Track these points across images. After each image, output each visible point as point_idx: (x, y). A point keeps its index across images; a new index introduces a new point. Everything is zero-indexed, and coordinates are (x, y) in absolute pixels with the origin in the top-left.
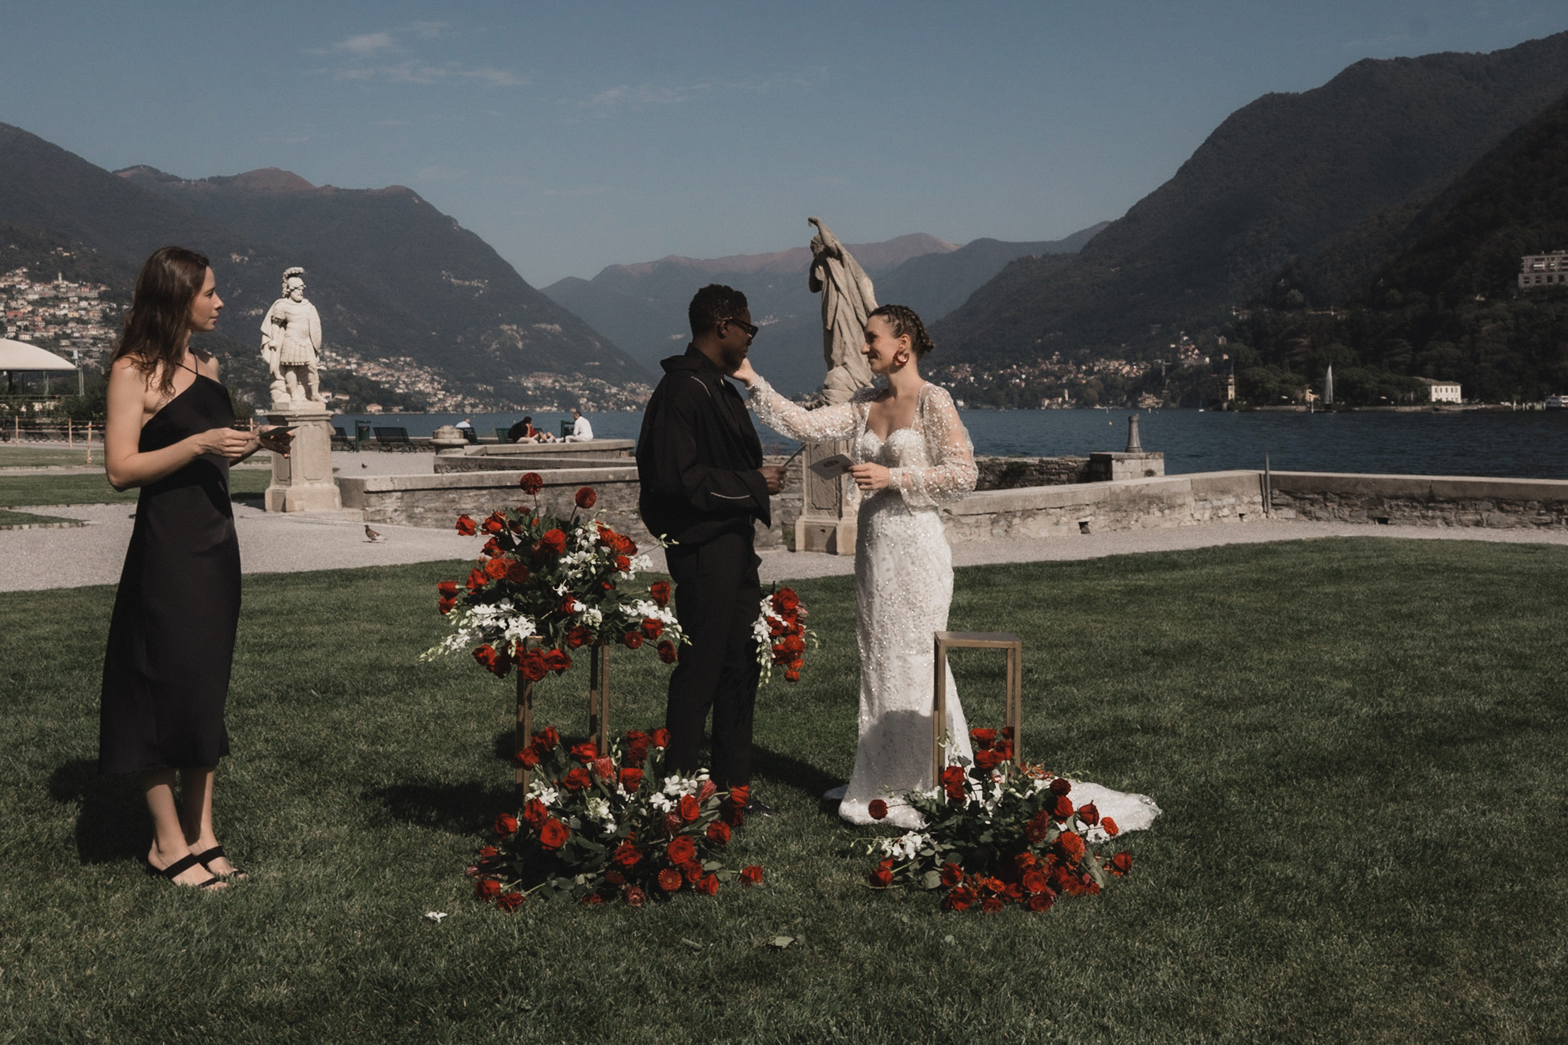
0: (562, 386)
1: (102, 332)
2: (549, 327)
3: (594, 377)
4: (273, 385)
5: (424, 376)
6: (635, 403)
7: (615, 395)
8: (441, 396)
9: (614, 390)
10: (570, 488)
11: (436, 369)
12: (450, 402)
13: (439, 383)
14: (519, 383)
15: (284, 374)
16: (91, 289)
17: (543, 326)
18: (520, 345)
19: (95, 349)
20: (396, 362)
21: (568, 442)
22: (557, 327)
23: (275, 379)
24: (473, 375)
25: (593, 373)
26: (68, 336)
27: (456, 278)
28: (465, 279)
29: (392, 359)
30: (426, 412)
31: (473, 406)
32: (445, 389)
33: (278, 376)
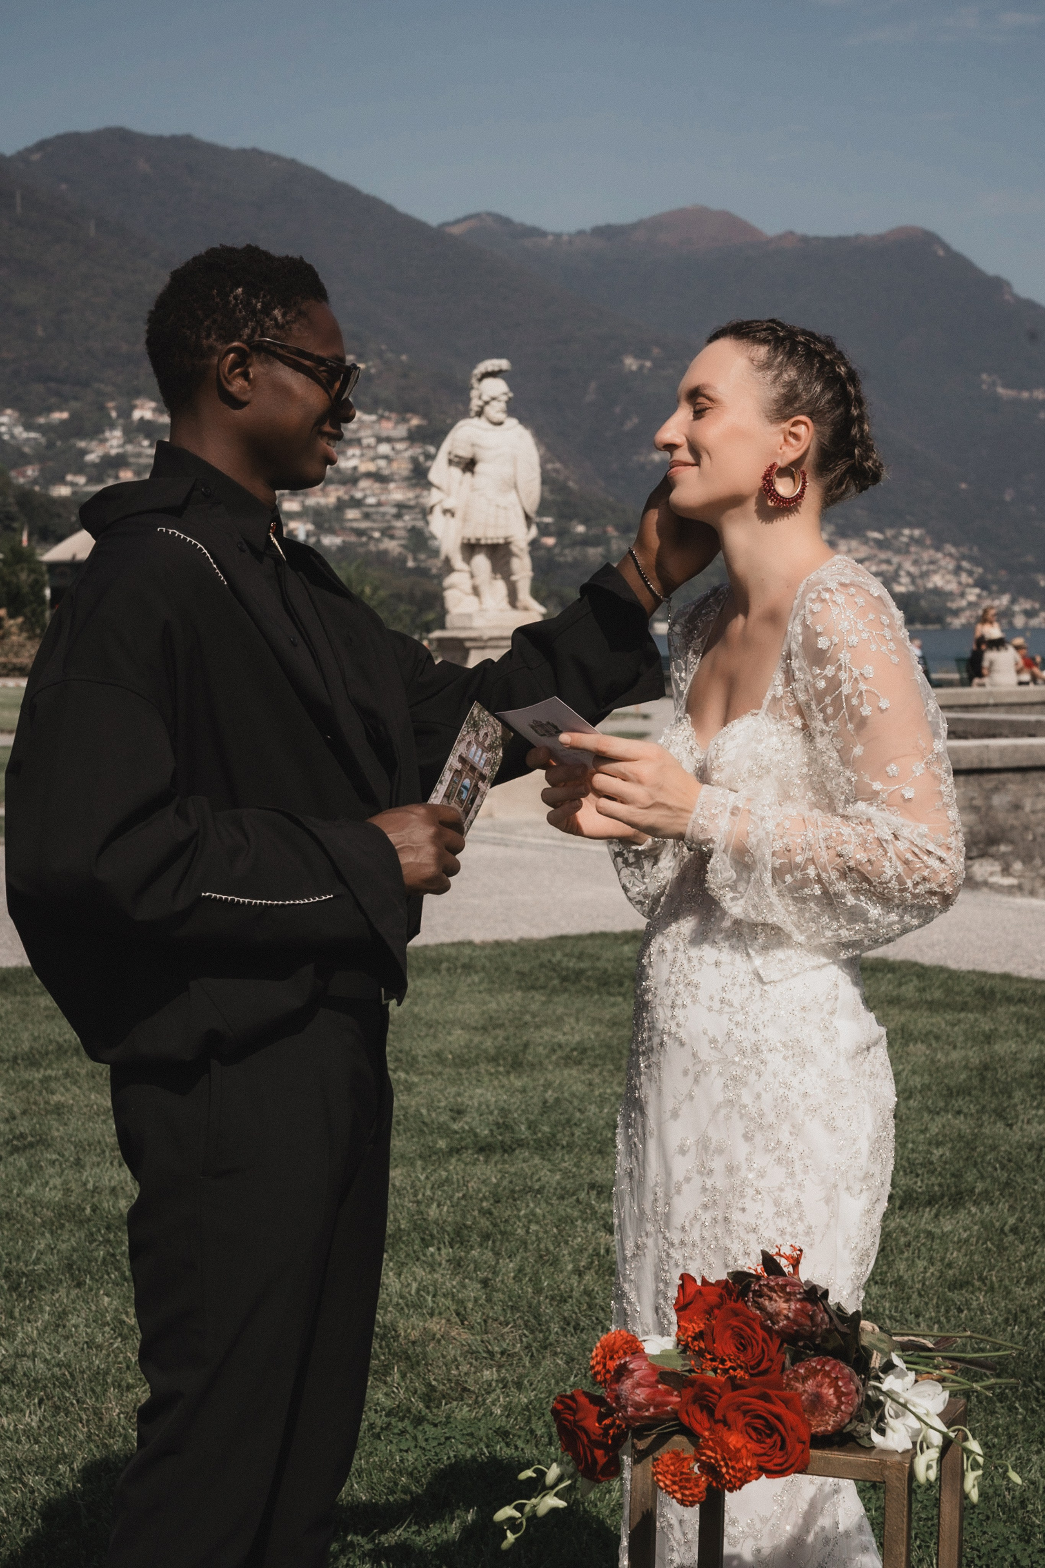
1: (411, 495)
4: (447, 582)
5: (943, 563)
8: (972, 598)
10: (1018, 777)
11: (964, 550)
13: (970, 573)
15: (468, 558)
16: (397, 423)
19: (399, 524)
20: (896, 537)
23: (451, 570)
24: (1030, 558)
26: (357, 503)
27: (1006, 386)
28: (1022, 387)
29: (889, 533)
30: (945, 626)
31: (1029, 614)
32: (981, 583)
33: (458, 561)
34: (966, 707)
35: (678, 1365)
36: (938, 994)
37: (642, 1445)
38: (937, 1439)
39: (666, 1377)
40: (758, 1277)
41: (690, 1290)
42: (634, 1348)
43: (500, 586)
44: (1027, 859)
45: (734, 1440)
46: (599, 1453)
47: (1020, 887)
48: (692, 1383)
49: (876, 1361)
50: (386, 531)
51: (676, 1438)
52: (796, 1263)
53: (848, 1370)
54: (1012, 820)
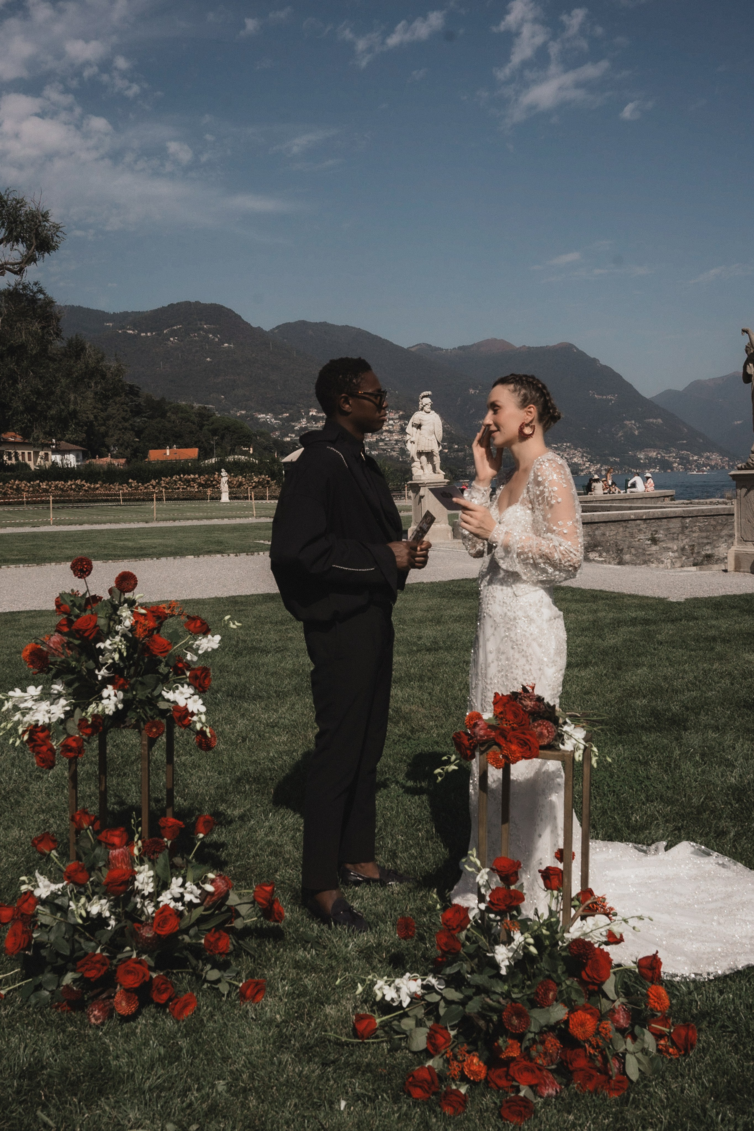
0: (662, 456)
2: (655, 421)
3: (682, 450)
4: (413, 465)
5: (578, 454)
6: (709, 465)
7: (696, 461)
8: (588, 465)
9: (695, 458)
11: (585, 450)
12: (592, 469)
13: (587, 457)
14: (635, 456)
15: (419, 458)
16: (395, 414)
17: (651, 420)
18: (636, 433)
19: (397, 447)
20: (563, 446)
21: (628, 493)
22: (660, 420)
23: (414, 461)
24: (607, 452)
25: (682, 447)
26: (383, 440)
27: (597, 395)
28: (603, 395)
29: (559, 445)
32: (590, 461)
33: (416, 459)
34: (586, 502)
35: (494, 723)
36: (578, 597)
37: (483, 749)
38: (582, 747)
39: (491, 727)
40: (520, 694)
41: (498, 698)
42: (479, 717)
43: (430, 466)
44: (608, 552)
45: (514, 747)
46: (468, 752)
47: (605, 561)
48: (499, 728)
49: (561, 721)
50: (393, 450)
51: (494, 747)
52: (533, 688)
53: (551, 724)
54: (602, 539)
